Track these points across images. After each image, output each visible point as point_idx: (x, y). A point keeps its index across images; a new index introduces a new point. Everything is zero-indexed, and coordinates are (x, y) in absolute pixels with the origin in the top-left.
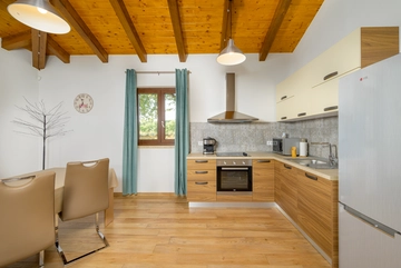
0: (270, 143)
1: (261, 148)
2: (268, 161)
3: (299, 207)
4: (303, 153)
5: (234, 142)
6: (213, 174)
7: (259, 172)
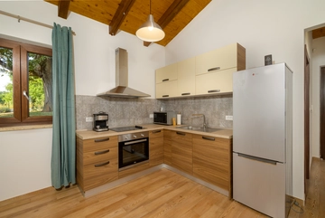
0: (152, 116)
1: (146, 120)
2: (159, 131)
3: (194, 162)
4: (179, 123)
5: (123, 117)
6: (115, 151)
7: (153, 142)
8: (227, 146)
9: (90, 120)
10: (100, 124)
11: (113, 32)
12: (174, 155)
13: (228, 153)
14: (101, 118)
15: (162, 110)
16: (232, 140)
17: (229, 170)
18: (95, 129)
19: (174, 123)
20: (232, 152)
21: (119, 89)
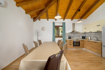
0: (81, 37)
2: (83, 40)
3: (92, 48)
4: (89, 39)
7: (81, 43)
8: (100, 44)
9: (68, 37)
10: (70, 38)
11: (72, 20)
12: (87, 46)
13: (100, 46)
14: (70, 37)
15: (84, 36)
16: (102, 43)
17: (101, 50)
18: (69, 39)
19: (88, 39)
20: (102, 45)
21: (73, 31)
